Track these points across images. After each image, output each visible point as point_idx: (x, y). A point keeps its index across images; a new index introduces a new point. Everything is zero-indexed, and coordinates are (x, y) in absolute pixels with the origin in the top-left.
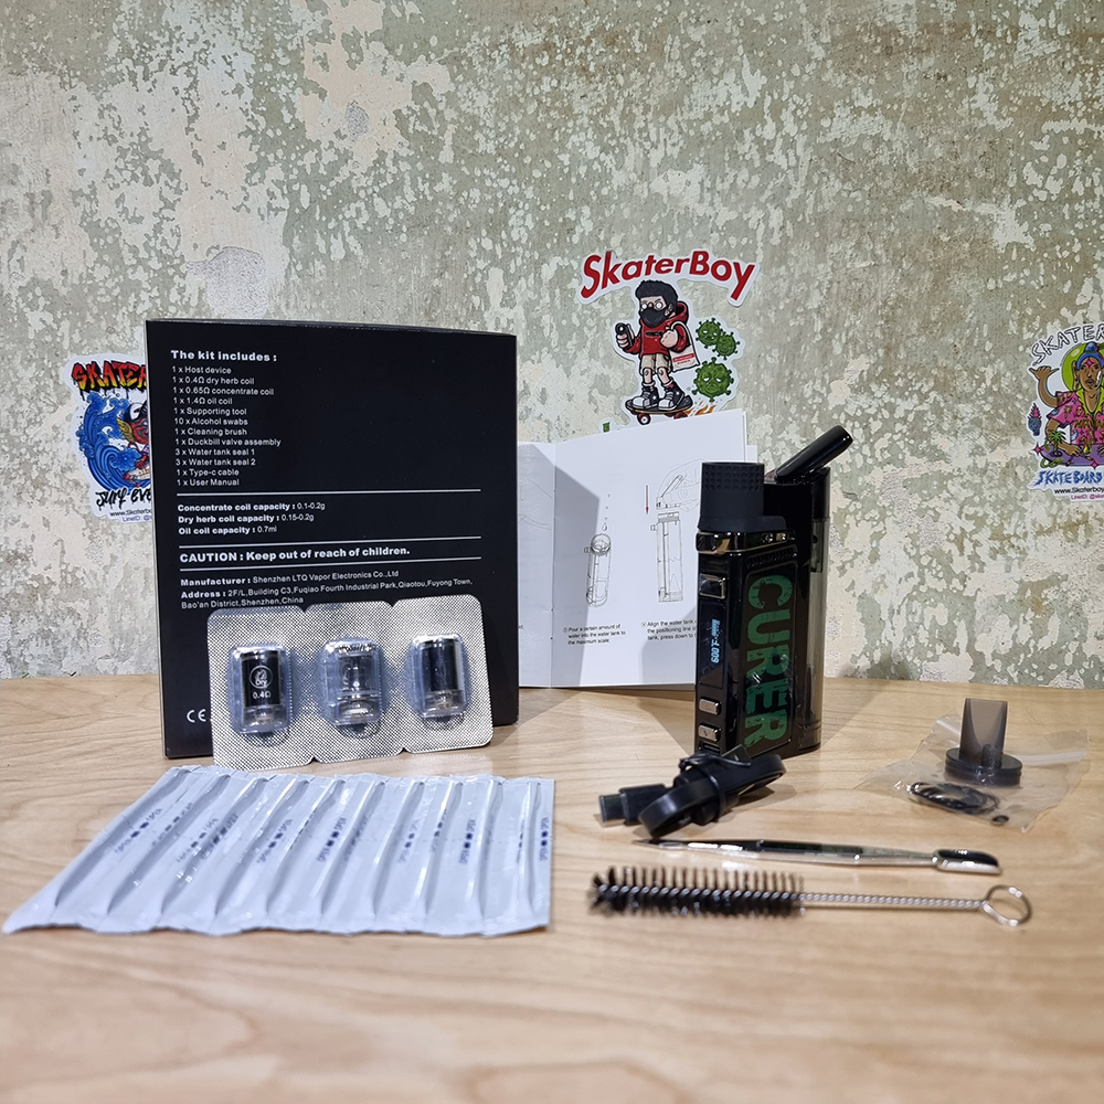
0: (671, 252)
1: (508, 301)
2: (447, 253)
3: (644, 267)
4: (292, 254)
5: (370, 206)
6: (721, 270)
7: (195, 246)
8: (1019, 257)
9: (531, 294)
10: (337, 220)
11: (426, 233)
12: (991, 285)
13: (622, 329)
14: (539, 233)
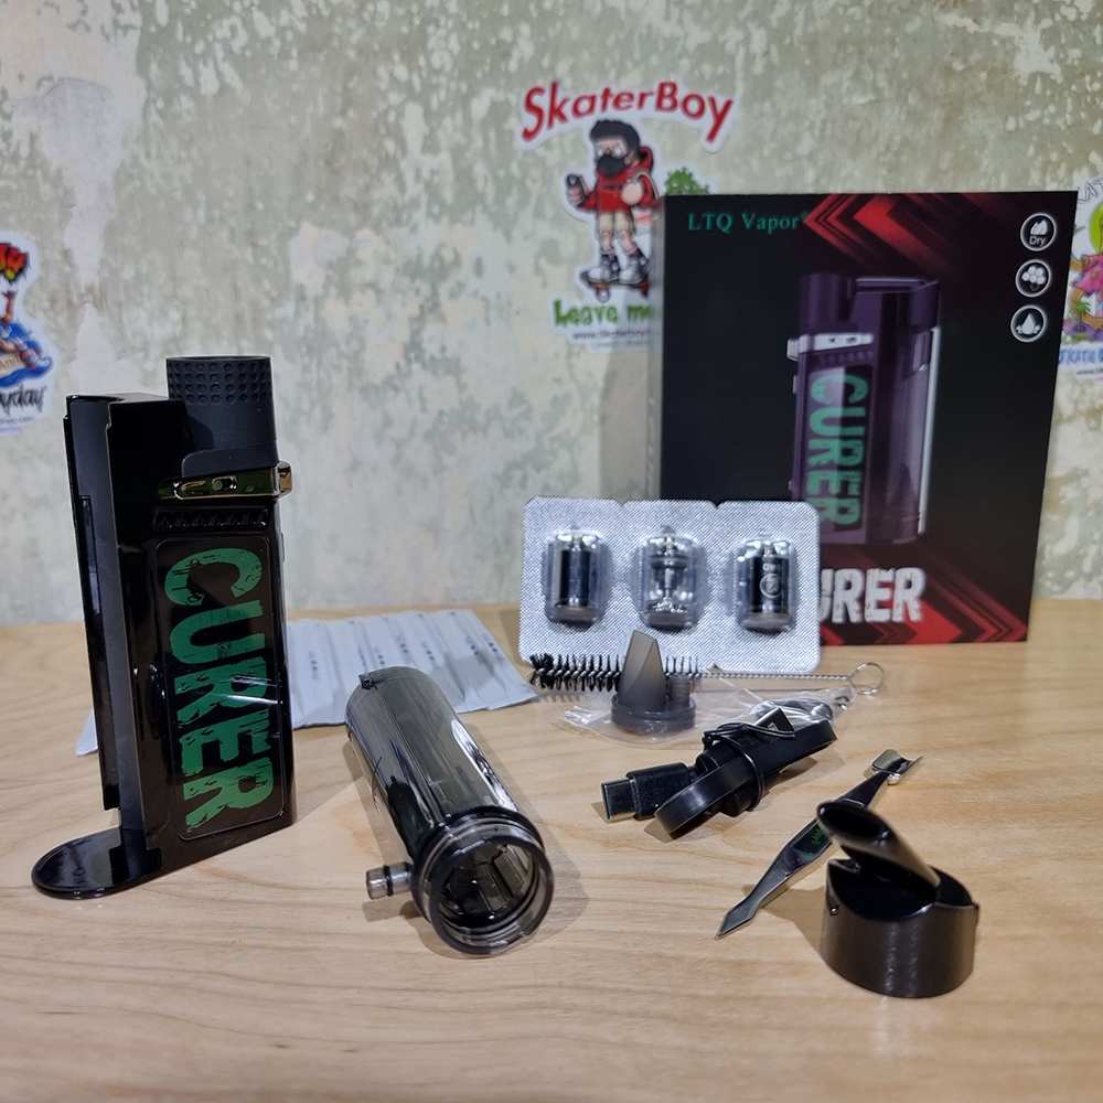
0: (631, 82)
1: (430, 146)
2: (351, 85)
3: (599, 102)
4: (149, 87)
5: (248, 23)
6: (693, 106)
7: (21, 77)
8: (1044, 90)
9: (459, 138)
10: (206, 41)
11: (322, 59)
12: (1011, 125)
13: (575, 182)
14: (466, 58)
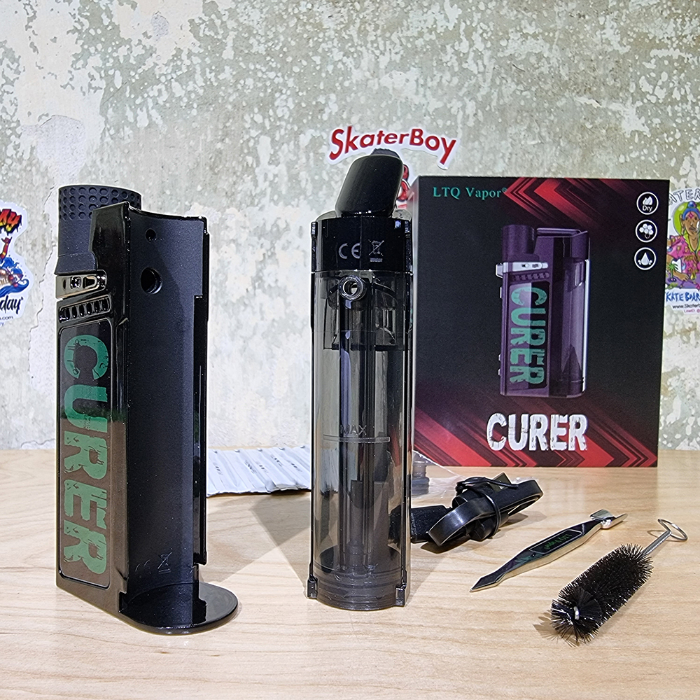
0: (396, 129)
1: (274, 161)
2: (228, 124)
3: (376, 139)
4: (107, 122)
5: (169, 88)
6: (432, 143)
7: (29, 114)
8: (640, 141)
10: (143, 97)
11: (212, 109)
12: (622, 160)
14: (298, 111)
